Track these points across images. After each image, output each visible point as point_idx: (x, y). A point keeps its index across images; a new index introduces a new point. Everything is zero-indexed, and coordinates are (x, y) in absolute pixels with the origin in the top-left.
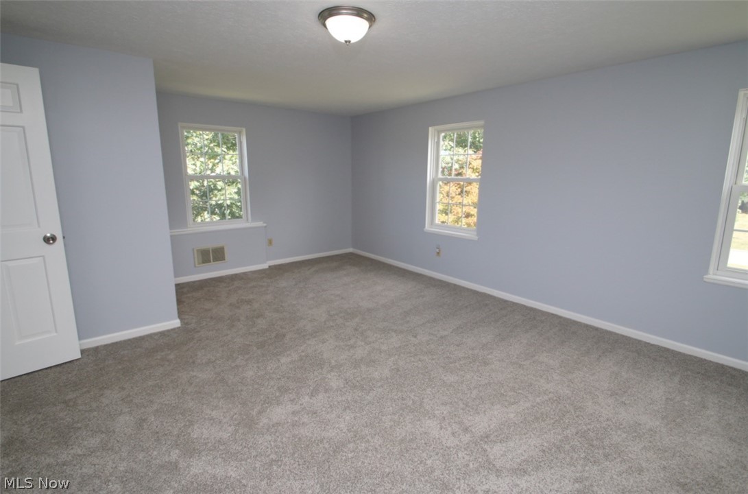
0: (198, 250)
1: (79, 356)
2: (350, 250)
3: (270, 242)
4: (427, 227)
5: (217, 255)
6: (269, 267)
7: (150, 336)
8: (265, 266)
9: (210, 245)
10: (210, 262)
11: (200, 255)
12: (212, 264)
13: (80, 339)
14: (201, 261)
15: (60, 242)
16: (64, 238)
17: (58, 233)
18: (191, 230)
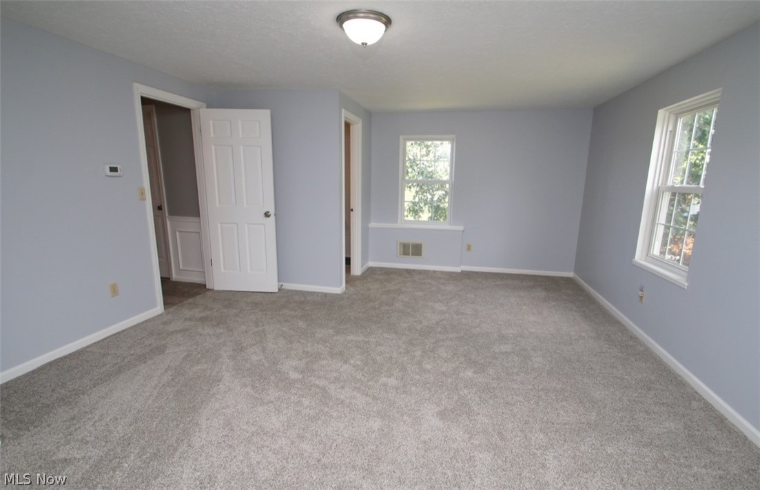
0: (400, 243)
1: (277, 291)
2: (571, 274)
3: (469, 248)
4: (639, 257)
5: (416, 250)
6: (462, 271)
7: (312, 293)
8: (458, 269)
9: (412, 240)
10: (409, 255)
11: (402, 248)
12: (410, 258)
13: (279, 281)
14: (402, 253)
15: (272, 218)
16: (275, 215)
17: (272, 212)
18: (399, 225)
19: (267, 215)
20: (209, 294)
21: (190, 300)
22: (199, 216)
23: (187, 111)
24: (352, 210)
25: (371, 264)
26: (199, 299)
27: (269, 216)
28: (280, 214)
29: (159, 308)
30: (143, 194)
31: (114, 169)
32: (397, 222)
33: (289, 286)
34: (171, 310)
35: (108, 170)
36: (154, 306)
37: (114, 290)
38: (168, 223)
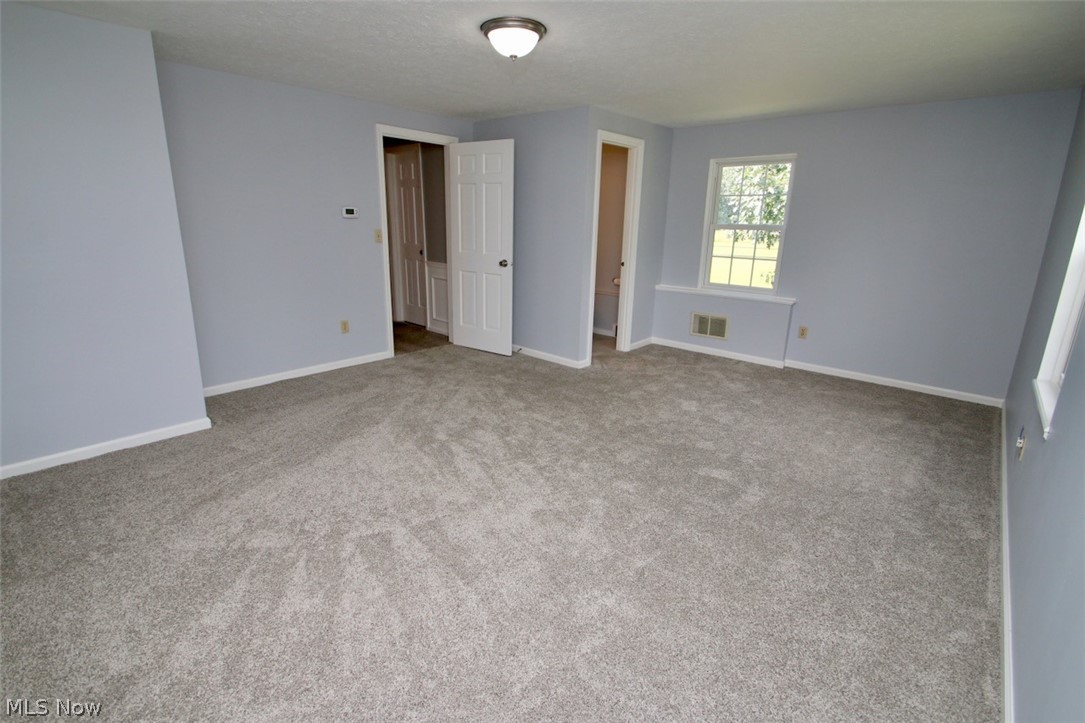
0: (696, 315)
1: (510, 354)
3: (802, 333)
5: (718, 328)
6: (785, 367)
8: (779, 364)
9: (713, 313)
10: (705, 333)
11: (697, 322)
12: (708, 337)
13: (513, 342)
14: (697, 330)
15: (510, 268)
16: (514, 265)
17: (510, 262)
18: (699, 289)
19: (503, 264)
20: (446, 347)
21: (424, 351)
22: (446, 262)
23: (441, 147)
24: (623, 264)
25: (654, 340)
26: (433, 351)
27: (506, 265)
28: (520, 263)
29: (389, 352)
30: (379, 236)
31: (351, 212)
32: (696, 285)
33: (528, 351)
34: (400, 356)
35: (344, 212)
36: (384, 349)
37: (345, 327)
38: (426, 268)
